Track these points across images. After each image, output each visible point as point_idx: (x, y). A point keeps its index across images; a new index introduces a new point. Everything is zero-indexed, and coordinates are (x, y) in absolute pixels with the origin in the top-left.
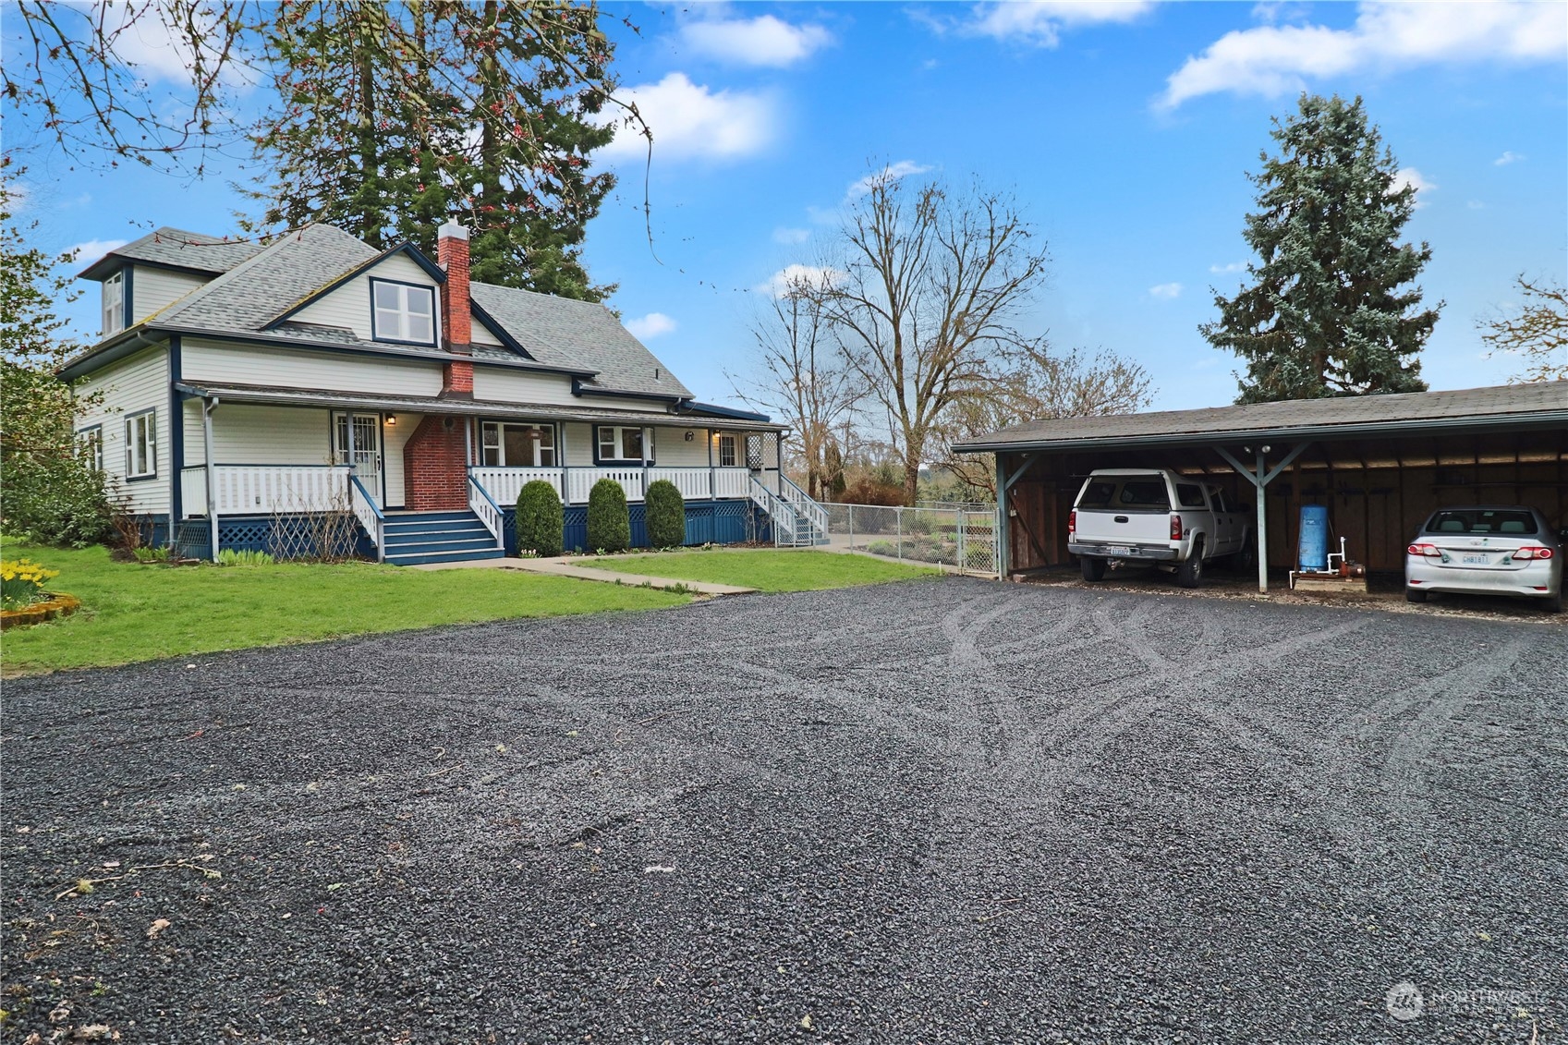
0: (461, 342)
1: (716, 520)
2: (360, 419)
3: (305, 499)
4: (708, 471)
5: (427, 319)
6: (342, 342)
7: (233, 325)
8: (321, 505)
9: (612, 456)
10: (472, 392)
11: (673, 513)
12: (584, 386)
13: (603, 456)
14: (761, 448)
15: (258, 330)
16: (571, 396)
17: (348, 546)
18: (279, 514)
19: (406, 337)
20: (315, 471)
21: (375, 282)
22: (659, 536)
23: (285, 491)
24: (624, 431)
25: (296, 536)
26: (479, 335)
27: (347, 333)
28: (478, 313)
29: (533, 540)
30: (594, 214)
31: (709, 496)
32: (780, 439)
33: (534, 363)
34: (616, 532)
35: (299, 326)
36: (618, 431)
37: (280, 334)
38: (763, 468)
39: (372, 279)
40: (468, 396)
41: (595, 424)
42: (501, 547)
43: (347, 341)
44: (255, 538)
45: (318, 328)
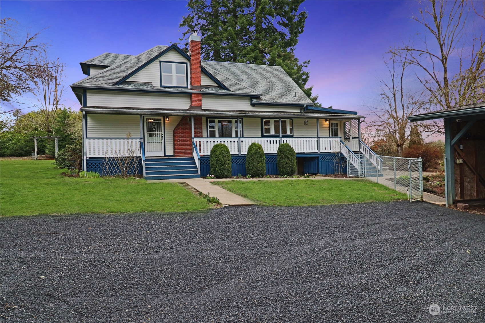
0: (196, 85)
1: (320, 163)
2: (157, 119)
3: (118, 151)
4: (316, 139)
5: (184, 76)
6: (145, 88)
7: (103, 84)
8: (124, 153)
9: (269, 133)
10: (201, 106)
11: (288, 159)
12: (255, 101)
13: (266, 133)
14: (352, 128)
15: (112, 85)
16: (251, 106)
17: (135, 171)
18: (107, 158)
19: (174, 85)
20: (122, 140)
21: (162, 63)
22: (281, 170)
23: (109, 149)
24: (275, 121)
25: (114, 167)
26: (205, 81)
27: (150, 84)
28: (204, 71)
29: (215, 170)
30: (302, 31)
31: (316, 151)
32: (359, 123)
33: (230, 92)
34: (257, 168)
35: (129, 83)
36: (272, 121)
37: (121, 86)
38: (351, 137)
39: (161, 62)
40: (199, 108)
41: (262, 119)
42: (199, 173)
43: (147, 88)
44: (93, 167)
45: (138, 83)
